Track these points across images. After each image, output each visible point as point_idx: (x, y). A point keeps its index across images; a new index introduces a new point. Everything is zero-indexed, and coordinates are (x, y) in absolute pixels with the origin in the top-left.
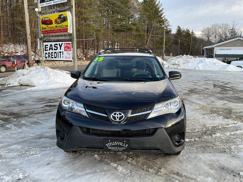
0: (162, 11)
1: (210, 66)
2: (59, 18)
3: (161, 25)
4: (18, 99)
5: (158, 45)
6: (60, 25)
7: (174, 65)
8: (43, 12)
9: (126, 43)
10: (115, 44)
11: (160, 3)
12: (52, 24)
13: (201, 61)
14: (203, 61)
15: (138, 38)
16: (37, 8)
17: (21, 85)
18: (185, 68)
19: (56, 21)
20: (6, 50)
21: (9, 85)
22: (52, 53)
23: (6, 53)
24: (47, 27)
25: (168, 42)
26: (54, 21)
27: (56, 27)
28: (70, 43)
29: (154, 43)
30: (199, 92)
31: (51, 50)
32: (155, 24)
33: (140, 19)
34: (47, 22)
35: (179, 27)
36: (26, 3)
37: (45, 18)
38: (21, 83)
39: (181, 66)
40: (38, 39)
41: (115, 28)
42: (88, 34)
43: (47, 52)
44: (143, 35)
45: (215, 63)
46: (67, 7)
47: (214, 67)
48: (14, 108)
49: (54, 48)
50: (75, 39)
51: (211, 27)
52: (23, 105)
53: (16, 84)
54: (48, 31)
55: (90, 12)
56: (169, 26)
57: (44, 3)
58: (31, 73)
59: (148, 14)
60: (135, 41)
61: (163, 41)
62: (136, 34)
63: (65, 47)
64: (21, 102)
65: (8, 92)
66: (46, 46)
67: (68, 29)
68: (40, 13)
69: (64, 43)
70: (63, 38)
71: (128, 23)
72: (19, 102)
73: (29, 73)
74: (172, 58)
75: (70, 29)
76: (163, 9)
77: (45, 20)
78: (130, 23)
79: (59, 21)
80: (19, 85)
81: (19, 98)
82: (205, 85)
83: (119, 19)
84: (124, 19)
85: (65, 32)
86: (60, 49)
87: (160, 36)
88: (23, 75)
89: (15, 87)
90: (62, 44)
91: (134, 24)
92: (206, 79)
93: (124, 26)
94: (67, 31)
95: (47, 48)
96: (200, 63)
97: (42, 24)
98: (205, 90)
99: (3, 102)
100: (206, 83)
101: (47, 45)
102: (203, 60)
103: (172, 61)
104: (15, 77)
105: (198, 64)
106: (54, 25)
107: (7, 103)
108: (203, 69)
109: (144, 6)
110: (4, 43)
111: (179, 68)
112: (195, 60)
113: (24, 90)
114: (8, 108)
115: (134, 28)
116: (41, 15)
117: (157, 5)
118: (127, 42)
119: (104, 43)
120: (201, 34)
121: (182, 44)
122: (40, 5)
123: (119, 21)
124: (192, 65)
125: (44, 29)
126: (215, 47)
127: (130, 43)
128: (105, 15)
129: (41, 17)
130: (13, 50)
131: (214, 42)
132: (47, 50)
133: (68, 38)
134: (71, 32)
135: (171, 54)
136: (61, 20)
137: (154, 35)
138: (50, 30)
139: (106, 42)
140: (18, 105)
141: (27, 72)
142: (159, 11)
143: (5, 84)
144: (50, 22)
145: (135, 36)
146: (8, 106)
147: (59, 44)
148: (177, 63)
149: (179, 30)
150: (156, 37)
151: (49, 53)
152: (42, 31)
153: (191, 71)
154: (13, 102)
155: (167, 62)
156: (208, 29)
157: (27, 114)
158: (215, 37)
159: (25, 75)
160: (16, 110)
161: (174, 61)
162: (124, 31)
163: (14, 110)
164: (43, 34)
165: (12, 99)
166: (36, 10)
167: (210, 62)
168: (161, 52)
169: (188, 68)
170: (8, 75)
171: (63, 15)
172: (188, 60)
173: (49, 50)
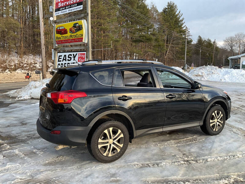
0: (182, 21)
1: (237, 78)
2: (74, 27)
3: (181, 35)
4: (22, 116)
5: (178, 55)
6: (75, 34)
7: (197, 76)
8: (58, 21)
9: (144, 54)
10: (134, 54)
11: (180, 13)
12: (67, 33)
13: (227, 73)
14: (229, 73)
15: (157, 49)
16: (52, 17)
17: (32, 98)
18: (210, 80)
19: (71, 30)
20: (25, 61)
21: (19, 99)
22: (65, 64)
23: (25, 64)
24: (62, 36)
25: (189, 52)
26: (68, 31)
27: (71, 36)
28: (85, 54)
29: (174, 54)
30: (234, 110)
31: (64, 61)
32: (175, 34)
33: (160, 29)
34: (62, 32)
35: (200, 37)
36: (41, 12)
37: (59, 27)
38: (33, 96)
39: (205, 78)
40: (53, 50)
41: (133, 38)
42: (107, 45)
43: (60, 63)
44: (163, 45)
45: (244, 74)
46: (83, 15)
47: (242, 79)
48: (14, 128)
49: (67, 58)
50: (91, 49)
51: (235, 37)
52: (26, 124)
53: (27, 97)
54: (63, 40)
55: (109, 23)
56: (189, 36)
57: (59, 12)
58: (43, 85)
59: (168, 24)
60: (154, 51)
61: (185, 51)
62: (156, 44)
63: (79, 58)
64: (25, 120)
65: (16, 107)
66: (59, 56)
67: (82, 38)
68: (55, 22)
69: (79, 54)
70: (78, 48)
71: (147, 33)
72: (22, 120)
73: (42, 85)
74: (194, 69)
75: (85, 38)
76: (183, 19)
77: (60, 29)
78: (149, 33)
79: (73, 30)
80: (30, 98)
81: (24, 115)
82: (239, 101)
83: (138, 29)
84: (143, 30)
85: (80, 41)
86: (74, 60)
87: (180, 46)
88: (36, 87)
89: (25, 100)
90: (76, 54)
91: (153, 35)
92: (237, 93)
93: (143, 37)
94: (82, 40)
95: (61, 58)
96: (226, 74)
97: (57, 34)
98: (241, 108)
99: (5, 119)
100: (239, 99)
101: (61, 56)
102: (229, 71)
103: (195, 72)
104: (28, 89)
105: (224, 75)
106: (69, 34)
107: (9, 121)
108: (230, 81)
109: (164, 17)
110: (24, 54)
111: (202, 79)
112: (221, 71)
113: (33, 104)
114: (8, 128)
115: (154, 38)
116: (56, 25)
117: (177, 15)
118: (146, 52)
119: (122, 54)
120: (224, 44)
121: (204, 54)
122: (55, 14)
123: (138, 32)
124: (217, 76)
125: (59, 39)
126: (241, 57)
127: (149, 54)
128: (123, 26)
129: (56, 26)
130: (32, 61)
131: (238, 52)
132: (61, 61)
133: (83, 48)
134: (86, 42)
135: (193, 65)
136: (76, 29)
137: (174, 45)
138: (64, 40)
139: (124, 52)
140: (20, 124)
141: (39, 84)
142: (179, 21)
143: (17, 97)
144: (65, 31)
145: (154, 46)
146: (8, 126)
147: (74, 55)
148: (200, 74)
149: (200, 40)
150: (176, 48)
151: (62, 64)
152: (57, 41)
153: (217, 83)
154: (16, 120)
155: (190, 72)
156: (231, 38)
157: (26, 138)
158: (239, 47)
159: (37, 87)
160: (15, 131)
161: (197, 72)
162: (143, 41)
163: (13, 132)
164: (57, 44)
165: (16, 116)
166: (51, 19)
167: (237, 74)
168: (181, 62)
169: (213, 80)
170: (22, 87)
171: (78, 23)
172: (213, 71)
173: (63, 61)
